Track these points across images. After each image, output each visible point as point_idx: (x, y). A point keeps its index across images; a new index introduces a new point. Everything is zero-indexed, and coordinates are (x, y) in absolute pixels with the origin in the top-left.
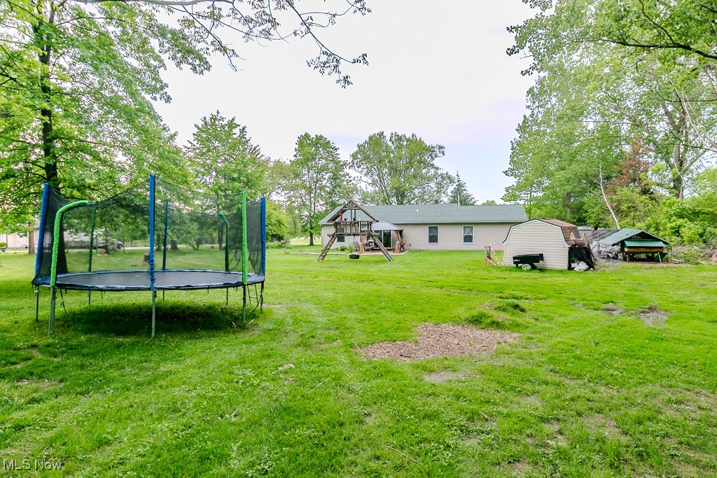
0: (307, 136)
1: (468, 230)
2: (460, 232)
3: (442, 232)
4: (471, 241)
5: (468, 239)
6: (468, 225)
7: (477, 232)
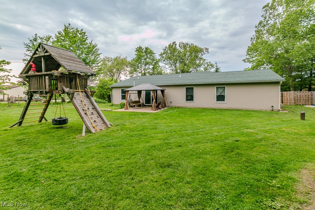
0: (140, 48)
1: (220, 90)
2: (213, 92)
3: (197, 92)
4: (223, 100)
5: (221, 98)
6: (221, 86)
7: (228, 92)
